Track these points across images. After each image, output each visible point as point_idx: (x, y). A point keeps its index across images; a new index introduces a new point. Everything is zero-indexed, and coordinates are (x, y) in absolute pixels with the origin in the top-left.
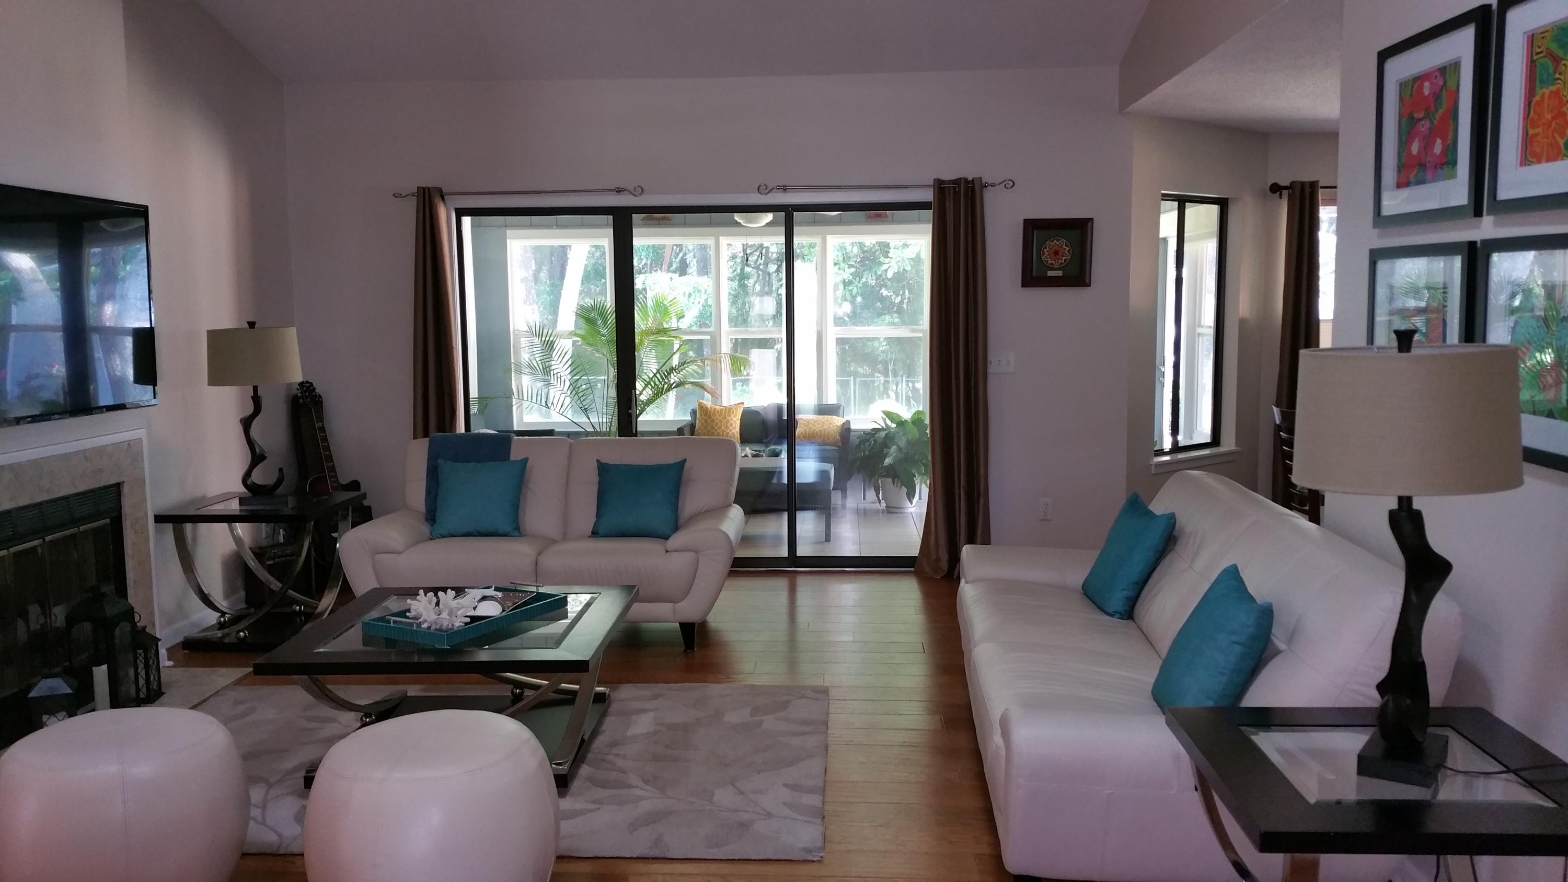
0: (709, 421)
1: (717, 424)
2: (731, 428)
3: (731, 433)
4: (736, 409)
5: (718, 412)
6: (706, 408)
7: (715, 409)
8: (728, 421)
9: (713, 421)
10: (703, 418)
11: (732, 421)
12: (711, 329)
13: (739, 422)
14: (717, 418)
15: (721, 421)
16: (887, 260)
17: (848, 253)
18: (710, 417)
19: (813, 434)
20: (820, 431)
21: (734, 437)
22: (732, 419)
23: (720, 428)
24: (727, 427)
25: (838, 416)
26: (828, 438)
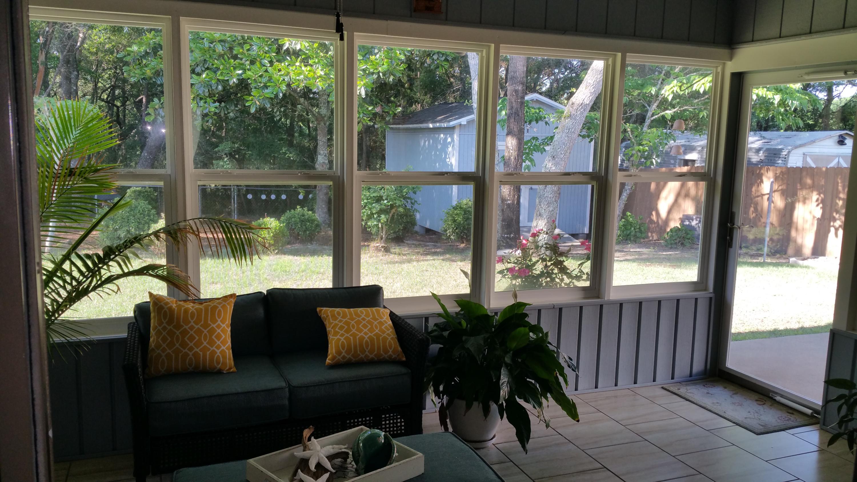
0: (178, 333)
1: (192, 338)
2: (218, 343)
3: (218, 352)
4: (224, 307)
5: (193, 314)
6: (170, 309)
7: (186, 311)
8: (212, 331)
9: (185, 333)
10: (164, 328)
11: (219, 331)
12: (168, 170)
13: (229, 329)
14: (192, 328)
15: (199, 332)
16: (251, 98)
17: (213, 90)
18: (178, 326)
19: (361, 345)
20: (371, 339)
21: (224, 357)
22: (219, 326)
23: (198, 344)
24: (212, 343)
25: (380, 307)
26: (386, 351)
